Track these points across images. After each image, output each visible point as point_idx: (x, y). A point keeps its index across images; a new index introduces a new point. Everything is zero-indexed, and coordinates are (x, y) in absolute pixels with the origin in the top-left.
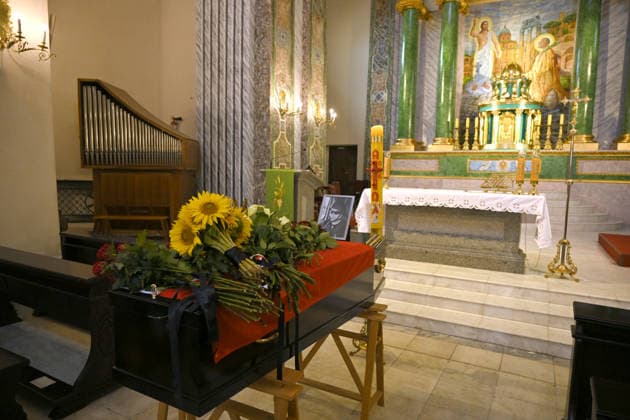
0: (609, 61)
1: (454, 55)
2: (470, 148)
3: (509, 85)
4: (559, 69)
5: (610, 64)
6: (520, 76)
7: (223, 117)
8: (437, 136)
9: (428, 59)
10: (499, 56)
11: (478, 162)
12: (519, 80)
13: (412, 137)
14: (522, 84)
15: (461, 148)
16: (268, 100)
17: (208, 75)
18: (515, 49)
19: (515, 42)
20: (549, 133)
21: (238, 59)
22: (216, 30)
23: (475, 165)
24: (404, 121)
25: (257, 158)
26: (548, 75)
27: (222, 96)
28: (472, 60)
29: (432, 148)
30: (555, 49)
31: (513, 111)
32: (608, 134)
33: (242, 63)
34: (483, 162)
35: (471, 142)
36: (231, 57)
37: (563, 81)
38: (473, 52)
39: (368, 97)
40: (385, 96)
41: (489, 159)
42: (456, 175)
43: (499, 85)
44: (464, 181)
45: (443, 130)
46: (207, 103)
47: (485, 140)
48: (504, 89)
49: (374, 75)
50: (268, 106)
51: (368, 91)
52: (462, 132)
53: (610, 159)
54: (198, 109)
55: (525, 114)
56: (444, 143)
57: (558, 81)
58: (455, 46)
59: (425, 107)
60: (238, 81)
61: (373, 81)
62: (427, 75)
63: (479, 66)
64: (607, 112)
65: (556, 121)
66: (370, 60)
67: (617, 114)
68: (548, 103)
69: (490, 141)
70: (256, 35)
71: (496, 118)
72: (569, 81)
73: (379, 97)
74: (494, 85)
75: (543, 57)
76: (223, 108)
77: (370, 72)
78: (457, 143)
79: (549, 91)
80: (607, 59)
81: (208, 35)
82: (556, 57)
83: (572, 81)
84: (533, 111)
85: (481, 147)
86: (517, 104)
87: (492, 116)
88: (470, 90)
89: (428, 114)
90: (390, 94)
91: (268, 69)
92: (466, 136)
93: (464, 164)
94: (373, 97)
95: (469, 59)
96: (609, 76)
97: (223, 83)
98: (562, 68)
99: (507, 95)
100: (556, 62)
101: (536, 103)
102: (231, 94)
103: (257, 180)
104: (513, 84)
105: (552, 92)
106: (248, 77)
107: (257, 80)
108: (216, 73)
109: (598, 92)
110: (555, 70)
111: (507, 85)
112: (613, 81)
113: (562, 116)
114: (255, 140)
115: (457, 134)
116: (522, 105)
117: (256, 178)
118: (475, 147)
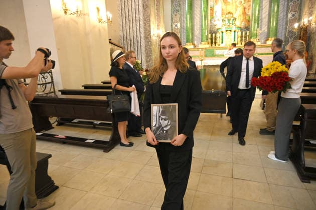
0: (263, 10)
1: (207, 8)
2: (215, 45)
3: (229, 21)
4: (246, 13)
5: (264, 12)
6: (232, 17)
7: (132, 38)
8: (202, 42)
9: (195, 9)
10: (224, 8)
11: (218, 51)
12: (232, 19)
13: (192, 42)
14: (233, 20)
15: (212, 46)
16: (150, 32)
17: (124, 22)
18: (229, 5)
19: (229, 3)
20: (244, 38)
21: (138, 16)
22: (127, 4)
23: (217, 52)
24: (188, 36)
25: (147, 53)
26: (242, 16)
27: (131, 31)
28: (213, 10)
29: (200, 46)
30: (244, 5)
31: (231, 31)
32: (263, 38)
33: (139, 18)
34: (220, 51)
35: (215, 43)
36: (134, 15)
37: (247, 18)
38: (213, 6)
39: (172, 26)
40: (179, 26)
41: (223, 49)
42: (210, 56)
43: (225, 21)
44: (214, 58)
45: (204, 39)
46: (125, 33)
47: (221, 42)
48: (227, 22)
49: (173, 16)
50: (150, 34)
51: (171, 24)
52: (212, 39)
53: (264, 47)
54: (120, 36)
55: (235, 32)
56: (205, 44)
57: (246, 18)
58: (207, 5)
59: (195, 30)
60: (138, 24)
61: (173, 19)
62: (195, 16)
63: (216, 12)
64: (263, 30)
65: (246, 34)
66: (171, 10)
67: (266, 31)
68: (242, 27)
69: (222, 43)
70: (144, 6)
71: (224, 34)
72: (250, 18)
73: (176, 26)
74: (223, 21)
75: (240, 9)
76: (132, 35)
77: (171, 15)
78: (210, 44)
79: (243, 22)
80: (262, 9)
81: (123, 7)
82: (245, 9)
83: (251, 18)
84: (238, 31)
85: (219, 45)
86: (232, 28)
87: (223, 33)
88: (213, 22)
89: (197, 32)
90: (181, 25)
91: (150, 20)
92: (213, 41)
93: (213, 52)
94: (174, 26)
95: (212, 9)
96: (264, 16)
97: (131, 26)
98: (247, 13)
99: (228, 24)
100: (245, 11)
101: (238, 27)
102: (135, 30)
103: (147, 62)
104: (230, 20)
105: (243, 23)
106: (142, 23)
107: (145, 24)
108: (128, 21)
109: (260, 22)
110: (244, 14)
111: (228, 20)
112: (265, 18)
113: (248, 32)
114: (146, 47)
115: (210, 41)
116: (234, 29)
117: (147, 61)
118: (217, 45)
